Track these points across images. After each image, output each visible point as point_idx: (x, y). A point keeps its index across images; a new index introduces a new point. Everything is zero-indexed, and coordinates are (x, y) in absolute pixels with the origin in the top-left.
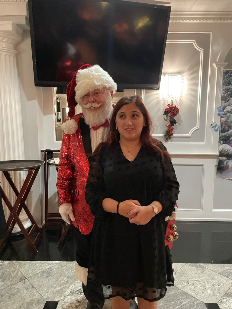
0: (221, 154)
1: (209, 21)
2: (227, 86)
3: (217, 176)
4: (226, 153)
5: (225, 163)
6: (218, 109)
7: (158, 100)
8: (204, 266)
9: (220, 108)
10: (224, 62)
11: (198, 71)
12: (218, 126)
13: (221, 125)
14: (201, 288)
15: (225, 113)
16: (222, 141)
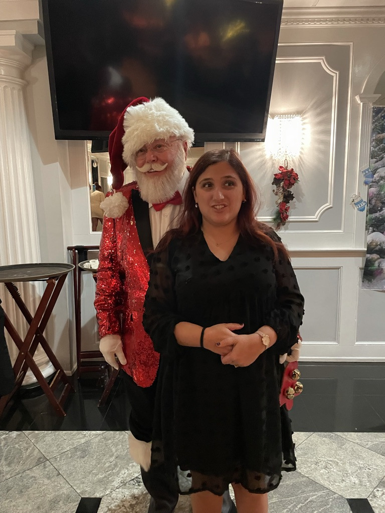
0: (370, 250)
1: (347, 25)
2: (379, 133)
3: (363, 286)
4: (377, 248)
5: (376, 264)
6: (364, 173)
7: (263, 160)
8: (344, 437)
9: (367, 172)
10: (374, 93)
11: (329, 110)
12: (365, 202)
13: (370, 201)
14: (339, 473)
15: (376, 180)
16: (372, 227)
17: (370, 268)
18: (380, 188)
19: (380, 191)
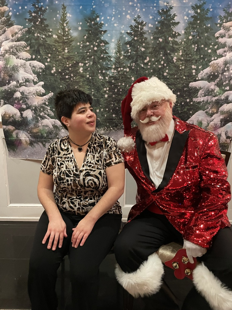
3: (10, 155)
4: (11, 120)
5: (14, 134)
15: (2, 54)
16: (3, 99)
17: (10, 139)
18: (6, 61)
19: (6, 64)
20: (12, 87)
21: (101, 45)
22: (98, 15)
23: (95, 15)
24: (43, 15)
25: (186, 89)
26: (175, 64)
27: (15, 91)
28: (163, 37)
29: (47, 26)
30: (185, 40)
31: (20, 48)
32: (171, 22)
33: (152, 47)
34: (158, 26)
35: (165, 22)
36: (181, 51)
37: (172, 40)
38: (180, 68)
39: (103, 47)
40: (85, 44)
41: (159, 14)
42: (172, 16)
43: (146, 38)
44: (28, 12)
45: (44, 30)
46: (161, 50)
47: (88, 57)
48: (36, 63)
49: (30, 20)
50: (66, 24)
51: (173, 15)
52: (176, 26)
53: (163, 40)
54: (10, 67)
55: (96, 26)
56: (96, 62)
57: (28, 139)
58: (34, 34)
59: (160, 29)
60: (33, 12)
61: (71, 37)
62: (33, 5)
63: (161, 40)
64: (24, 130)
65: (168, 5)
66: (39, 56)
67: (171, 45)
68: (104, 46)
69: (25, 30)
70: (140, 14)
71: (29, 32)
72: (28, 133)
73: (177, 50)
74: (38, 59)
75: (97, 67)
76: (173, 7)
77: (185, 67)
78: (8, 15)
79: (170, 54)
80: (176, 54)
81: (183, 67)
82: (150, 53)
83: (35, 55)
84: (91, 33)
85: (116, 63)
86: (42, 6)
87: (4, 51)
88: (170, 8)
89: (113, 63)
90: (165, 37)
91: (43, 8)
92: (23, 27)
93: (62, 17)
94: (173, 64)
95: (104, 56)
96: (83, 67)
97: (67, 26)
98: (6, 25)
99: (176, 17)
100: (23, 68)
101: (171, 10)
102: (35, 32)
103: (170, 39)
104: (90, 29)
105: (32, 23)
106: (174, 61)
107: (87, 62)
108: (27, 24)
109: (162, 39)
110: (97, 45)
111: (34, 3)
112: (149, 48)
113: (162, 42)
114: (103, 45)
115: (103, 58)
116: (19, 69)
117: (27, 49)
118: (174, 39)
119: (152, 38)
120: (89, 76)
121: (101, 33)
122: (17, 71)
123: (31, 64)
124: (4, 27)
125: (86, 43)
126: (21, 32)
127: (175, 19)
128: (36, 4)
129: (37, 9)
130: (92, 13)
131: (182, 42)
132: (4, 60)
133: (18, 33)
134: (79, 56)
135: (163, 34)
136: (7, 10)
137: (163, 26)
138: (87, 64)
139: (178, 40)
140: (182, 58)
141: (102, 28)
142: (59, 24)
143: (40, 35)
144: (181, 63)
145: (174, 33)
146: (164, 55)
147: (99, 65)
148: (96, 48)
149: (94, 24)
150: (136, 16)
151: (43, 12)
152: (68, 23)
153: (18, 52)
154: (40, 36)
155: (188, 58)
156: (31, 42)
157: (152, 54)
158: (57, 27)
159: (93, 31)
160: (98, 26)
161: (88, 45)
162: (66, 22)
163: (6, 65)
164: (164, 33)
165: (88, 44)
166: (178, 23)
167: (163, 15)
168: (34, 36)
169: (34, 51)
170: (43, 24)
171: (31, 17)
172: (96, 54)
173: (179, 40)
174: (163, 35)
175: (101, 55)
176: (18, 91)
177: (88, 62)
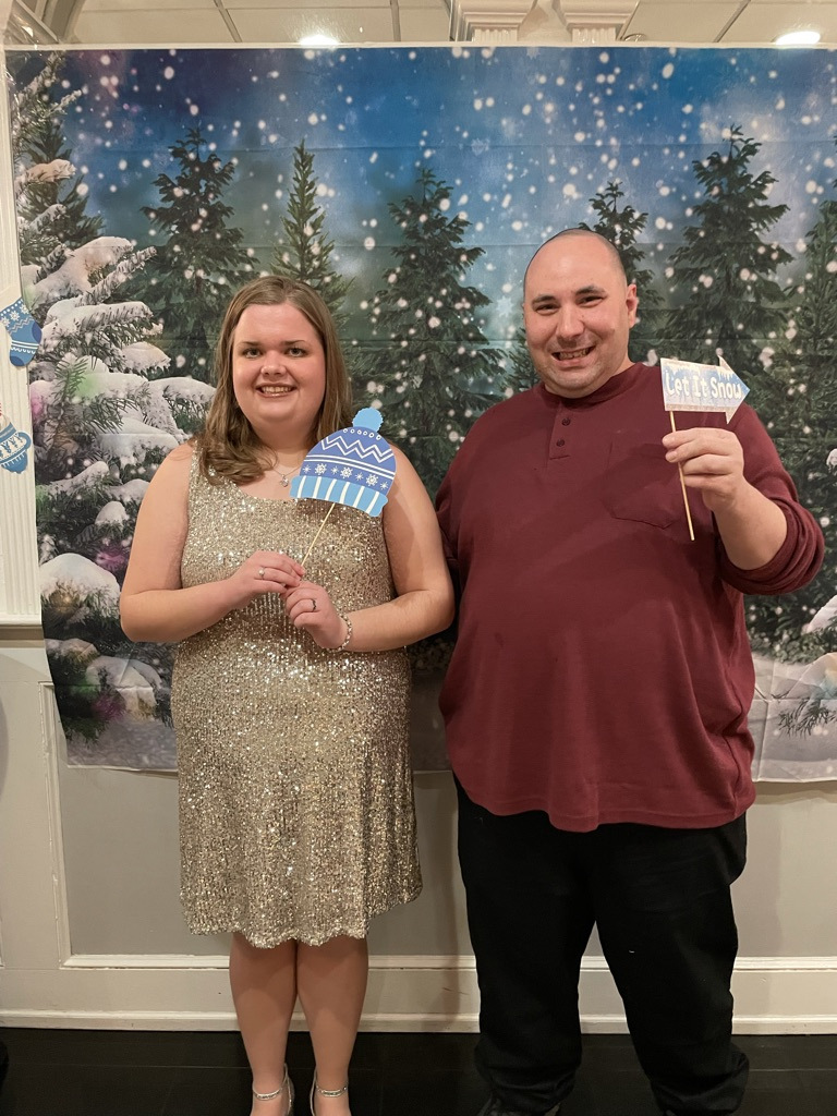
2: (39, 160)
4: (81, 616)
9: (15, 316)
12: (22, 435)
15: (48, 350)
16: (51, 534)
17: (74, 689)
18: (67, 382)
19: (67, 393)
20: (90, 483)
21: (458, 306)
22: (443, 186)
23: (434, 189)
24: (217, 192)
25: (817, 474)
26: (766, 374)
27: (103, 501)
28: (716, 271)
29: (236, 236)
30: (809, 276)
31: (126, 329)
32: (751, 205)
33: (671, 312)
34: (695, 226)
35: (726, 208)
36: (792, 323)
37: (754, 278)
38: (791, 392)
39: (465, 316)
40: (391, 307)
41: (698, 176)
42: (755, 183)
43: (645, 272)
44: (157, 183)
45: (223, 253)
46: (708, 320)
47: (404, 358)
48: (189, 386)
49: (165, 216)
50: (314, 226)
51: (759, 179)
52: (770, 222)
53: (714, 281)
54: (81, 403)
55: (438, 231)
56: (435, 378)
57: (151, 689)
58: (180, 269)
59: (705, 237)
60: (176, 182)
61: (334, 280)
62: (175, 154)
63: (707, 281)
64: (136, 654)
65: (736, 137)
66: (200, 357)
67: (752, 299)
68: (471, 310)
69: (143, 257)
70: (617, 181)
71: (160, 262)
72: (151, 664)
73: (776, 321)
74: (196, 368)
75: (439, 397)
76: (758, 147)
77: (812, 387)
78: (74, 195)
79: (745, 337)
80: (772, 335)
81: (802, 388)
82: (660, 335)
83: (185, 355)
84: (416, 260)
85: (518, 378)
86: (213, 157)
87: (57, 338)
88: (744, 149)
89: (509, 380)
90: (725, 266)
91: (217, 165)
92: (134, 243)
93: (297, 199)
94: (759, 377)
95: (468, 351)
96: (381, 397)
97: (315, 234)
98: (65, 233)
99: (770, 186)
100: (138, 408)
101: (749, 157)
102: (185, 262)
103: (745, 274)
104: (412, 243)
105: (174, 227)
106: (761, 363)
107: (398, 376)
108: (152, 232)
109: (712, 275)
110: (440, 309)
111: (179, 146)
112: (660, 313)
113: (711, 287)
114: (463, 309)
115: (465, 362)
116: (122, 413)
117: (151, 333)
118: (763, 275)
119: (670, 272)
120: (408, 434)
121: (457, 262)
122: (114, 419)
123: (170, 392)
124: (56, 245)
125: (396, 300)
126: (127, 262)
127: (766, 193)
128: (188, 148)
129: (192, 170)
130: (418, 181)
131: (796, 287)
132: (59, 377)
133: (114, 268)
134: (366, 354)
135: (718, 257)
136: (67, 173)
137: (719, 225)
138: (399, 383)
139: (781, 277)
140: (799, 352)
141: (460, 240)
142: (283, 228)
143: (208, 274)
144: (793, 369)
145: (761, 250)
146: (720, 338)
147: (447, 389)
148: (434, 322)
149: (428, 226)
150: (601, 190)
151: (215, 182)
152: (322, 223)
153: (117, 345)
154: (208, 280)
155: (822, 349)
156: (168, 303)
157: (668, 337)
158: (275, 239)
159: (422, 252)
160: (444, 230)
161: (404, 310)
162: (312, 219)
163: (63, 400)
164: (719, 252)
165: (402, 303)
166: (781, 209)
167: (716, 181)
168: (183, 278)
169: (182, 337)
170: (219, 231)
171: (169, 205)
172: (437, 343)
173: (786, 279)
174: (719, 261)
175: (456, 350)
176: (115, 499)
177: (403, 378)
